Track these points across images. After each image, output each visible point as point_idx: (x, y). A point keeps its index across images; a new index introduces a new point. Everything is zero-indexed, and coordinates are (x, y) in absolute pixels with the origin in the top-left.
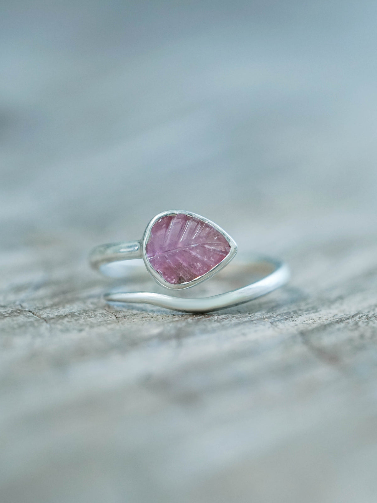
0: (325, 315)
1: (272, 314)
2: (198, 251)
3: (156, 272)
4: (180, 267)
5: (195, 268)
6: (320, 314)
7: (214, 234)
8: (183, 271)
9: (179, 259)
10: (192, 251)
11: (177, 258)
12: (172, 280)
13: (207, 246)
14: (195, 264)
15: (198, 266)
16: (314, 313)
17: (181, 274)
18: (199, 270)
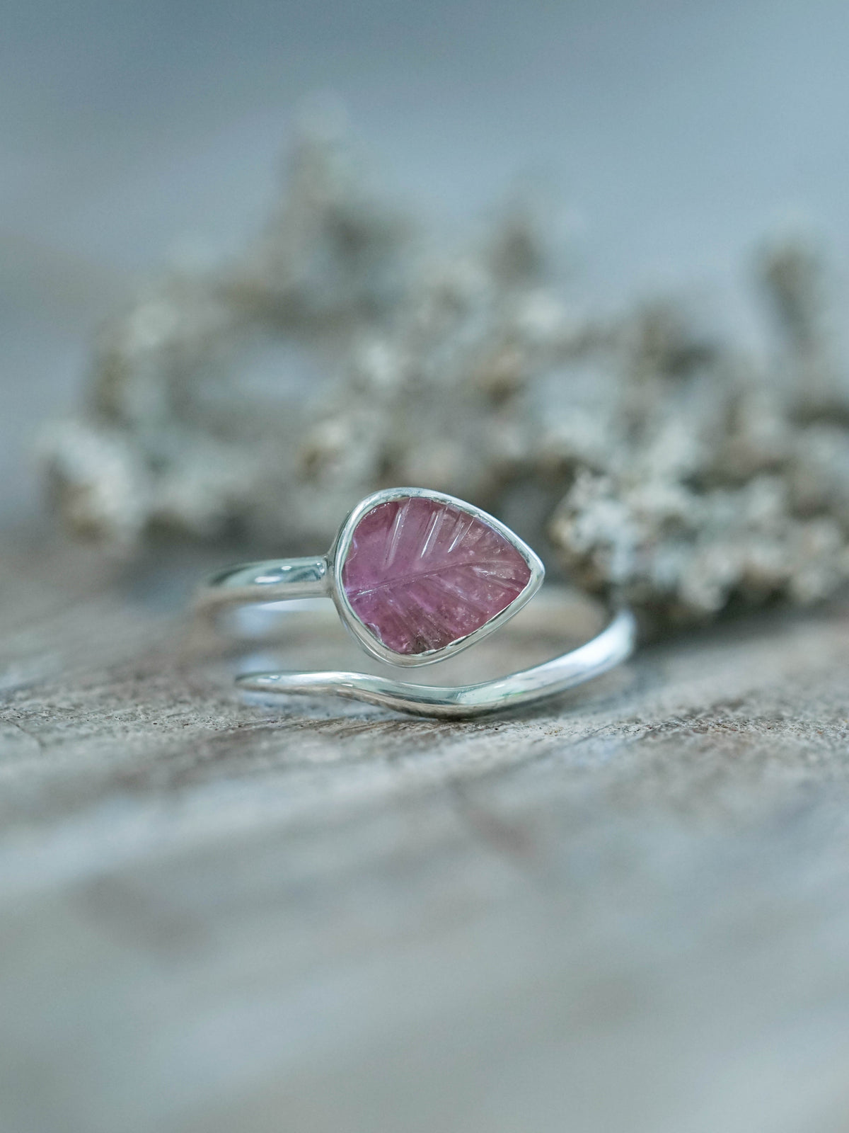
0: (514, 742)
1: (393, 739)
2: (459, 579)
3: (365, 626)
4: (417, 615)
5: (452, 617)
6: (502, 739)
7: (494, 543)
8: (426, 626)
9: (416, 598)
10: (446, 580)
11: (413, 596)
12: (401, 644)
13: (477, 570)
14: (454, 609)
15: (457, 613)
16: (488, 735)
17: (421, 631)
18: (461, 624)
